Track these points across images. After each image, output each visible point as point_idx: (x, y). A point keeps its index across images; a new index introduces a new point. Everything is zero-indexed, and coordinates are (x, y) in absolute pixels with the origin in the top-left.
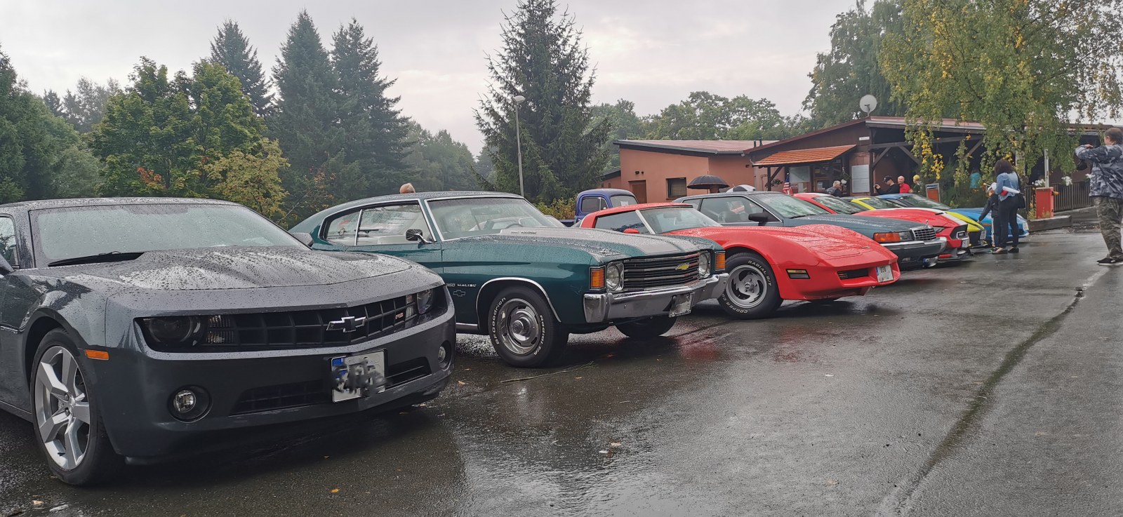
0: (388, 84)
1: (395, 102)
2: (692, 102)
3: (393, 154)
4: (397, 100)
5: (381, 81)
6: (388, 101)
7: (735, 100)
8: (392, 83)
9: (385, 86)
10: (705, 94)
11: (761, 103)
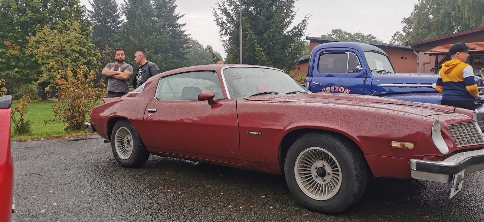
0: (180, 17)
1: (183, 26)
2: (333, 34)
3: (180, 52)
4: (184, 25)
5: (177, 15)
6: (179, 25)
7: (355, 34)
8: (182, 16)
9: (179, 18)
10: (340, 31)
11: (369, 37)
